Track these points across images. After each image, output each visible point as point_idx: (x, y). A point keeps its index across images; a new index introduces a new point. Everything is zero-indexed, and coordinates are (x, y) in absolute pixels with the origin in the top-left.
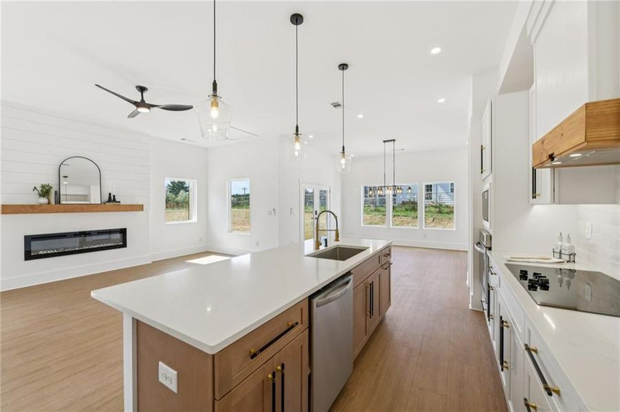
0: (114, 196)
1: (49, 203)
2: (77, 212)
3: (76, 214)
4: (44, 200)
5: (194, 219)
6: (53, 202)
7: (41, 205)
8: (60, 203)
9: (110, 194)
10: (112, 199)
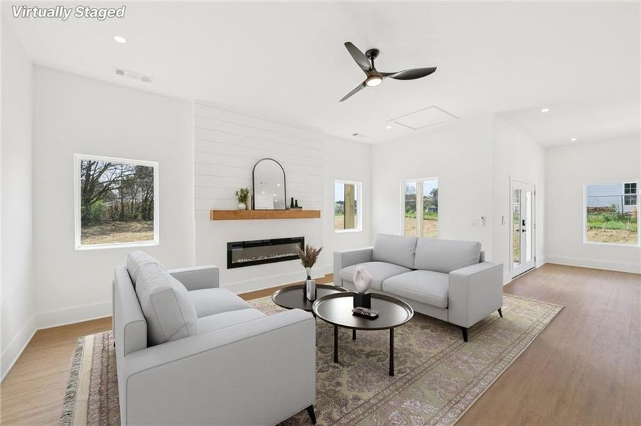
0: (296, 201)
1: (246, 209)
2: (269, 218)
3: (267, 220)
4: (242, 206)
5: (359, 226)
6: (250, 208)
7: (241, 210)
8: (254, 209)
9: (292, 199)
10: (294, 205)
